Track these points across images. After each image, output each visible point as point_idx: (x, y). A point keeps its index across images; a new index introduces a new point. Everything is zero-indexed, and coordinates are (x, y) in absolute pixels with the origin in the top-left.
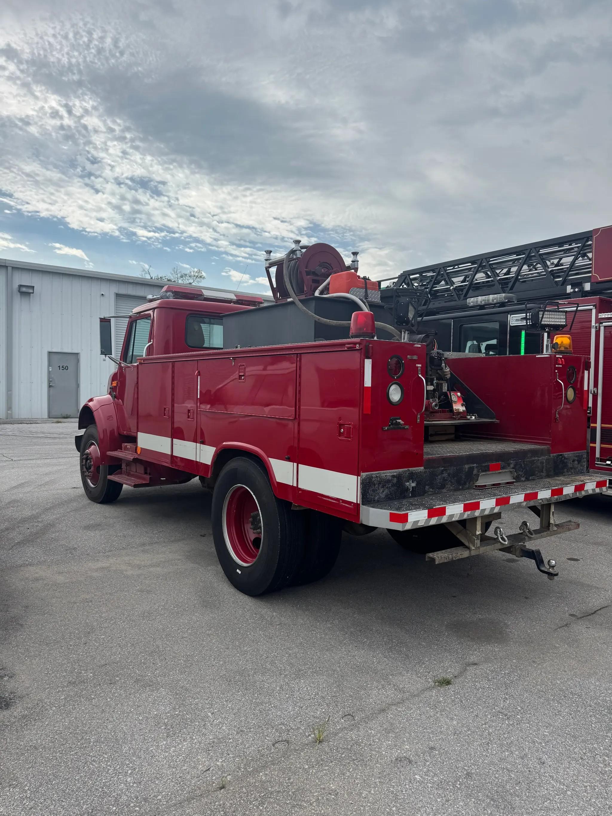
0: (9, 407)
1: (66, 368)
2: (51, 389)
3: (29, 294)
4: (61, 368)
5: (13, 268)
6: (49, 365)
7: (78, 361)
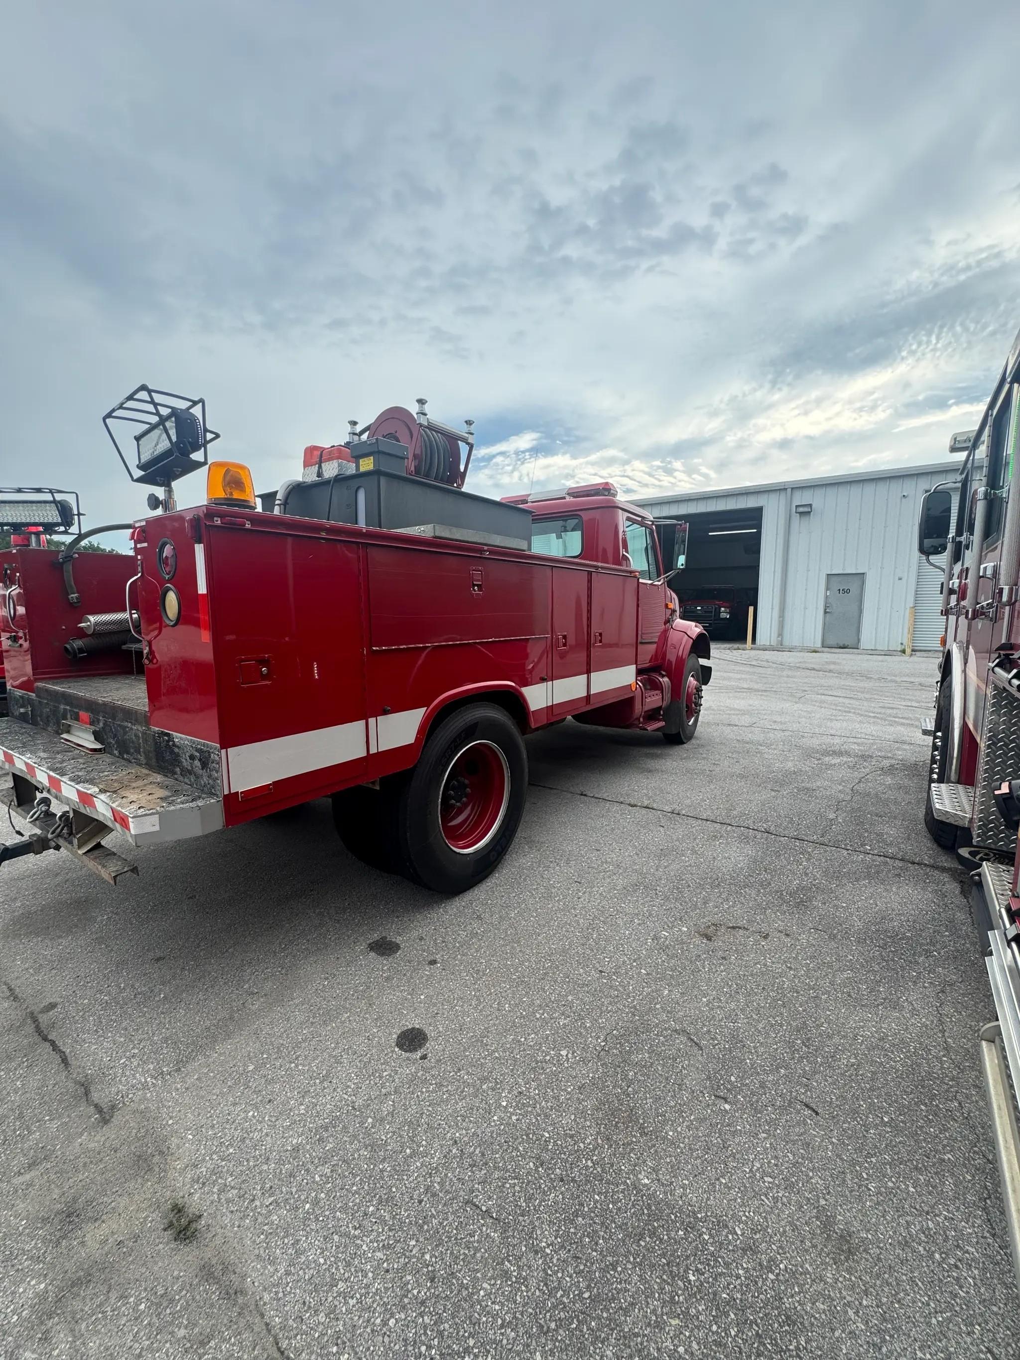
0: (780, 634)
1: (847, 591)
2: (827, 615)
3: (809, 513)
4: (841, 591)
5: (792, 489)
6: (827, 589)
7: (863, 583)
